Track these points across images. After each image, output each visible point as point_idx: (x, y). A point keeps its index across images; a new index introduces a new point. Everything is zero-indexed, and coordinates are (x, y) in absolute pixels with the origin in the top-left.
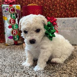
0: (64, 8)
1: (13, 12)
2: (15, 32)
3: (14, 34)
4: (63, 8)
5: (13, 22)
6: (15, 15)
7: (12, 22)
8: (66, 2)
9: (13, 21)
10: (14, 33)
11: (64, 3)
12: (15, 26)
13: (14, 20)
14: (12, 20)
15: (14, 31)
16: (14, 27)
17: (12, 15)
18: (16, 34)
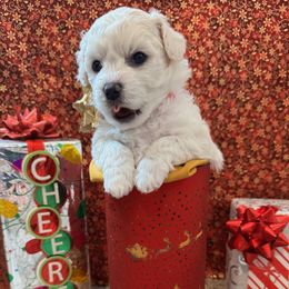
0: (265, 151)
1: (49, 177)
2: (58, 272)
3: (51, 280)
4: (260, 151)
5: (45, 227)
6: (56, 193)
7: (41, 223)
8: (273, 128)
9: (48, 222)
10: (51, 273)
11: (266, 133)
12: (57, 240)
13: (52, 213)
14: (40, 215)
15: (50, 265)
16: (54, 245)
17: (44, 190)
18: (61, 278)
